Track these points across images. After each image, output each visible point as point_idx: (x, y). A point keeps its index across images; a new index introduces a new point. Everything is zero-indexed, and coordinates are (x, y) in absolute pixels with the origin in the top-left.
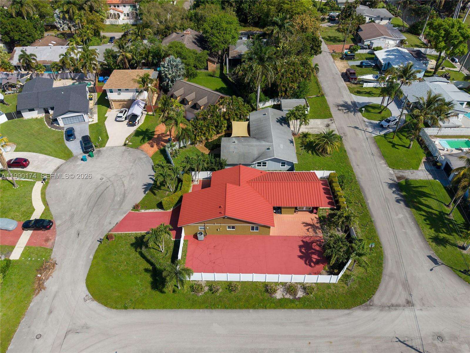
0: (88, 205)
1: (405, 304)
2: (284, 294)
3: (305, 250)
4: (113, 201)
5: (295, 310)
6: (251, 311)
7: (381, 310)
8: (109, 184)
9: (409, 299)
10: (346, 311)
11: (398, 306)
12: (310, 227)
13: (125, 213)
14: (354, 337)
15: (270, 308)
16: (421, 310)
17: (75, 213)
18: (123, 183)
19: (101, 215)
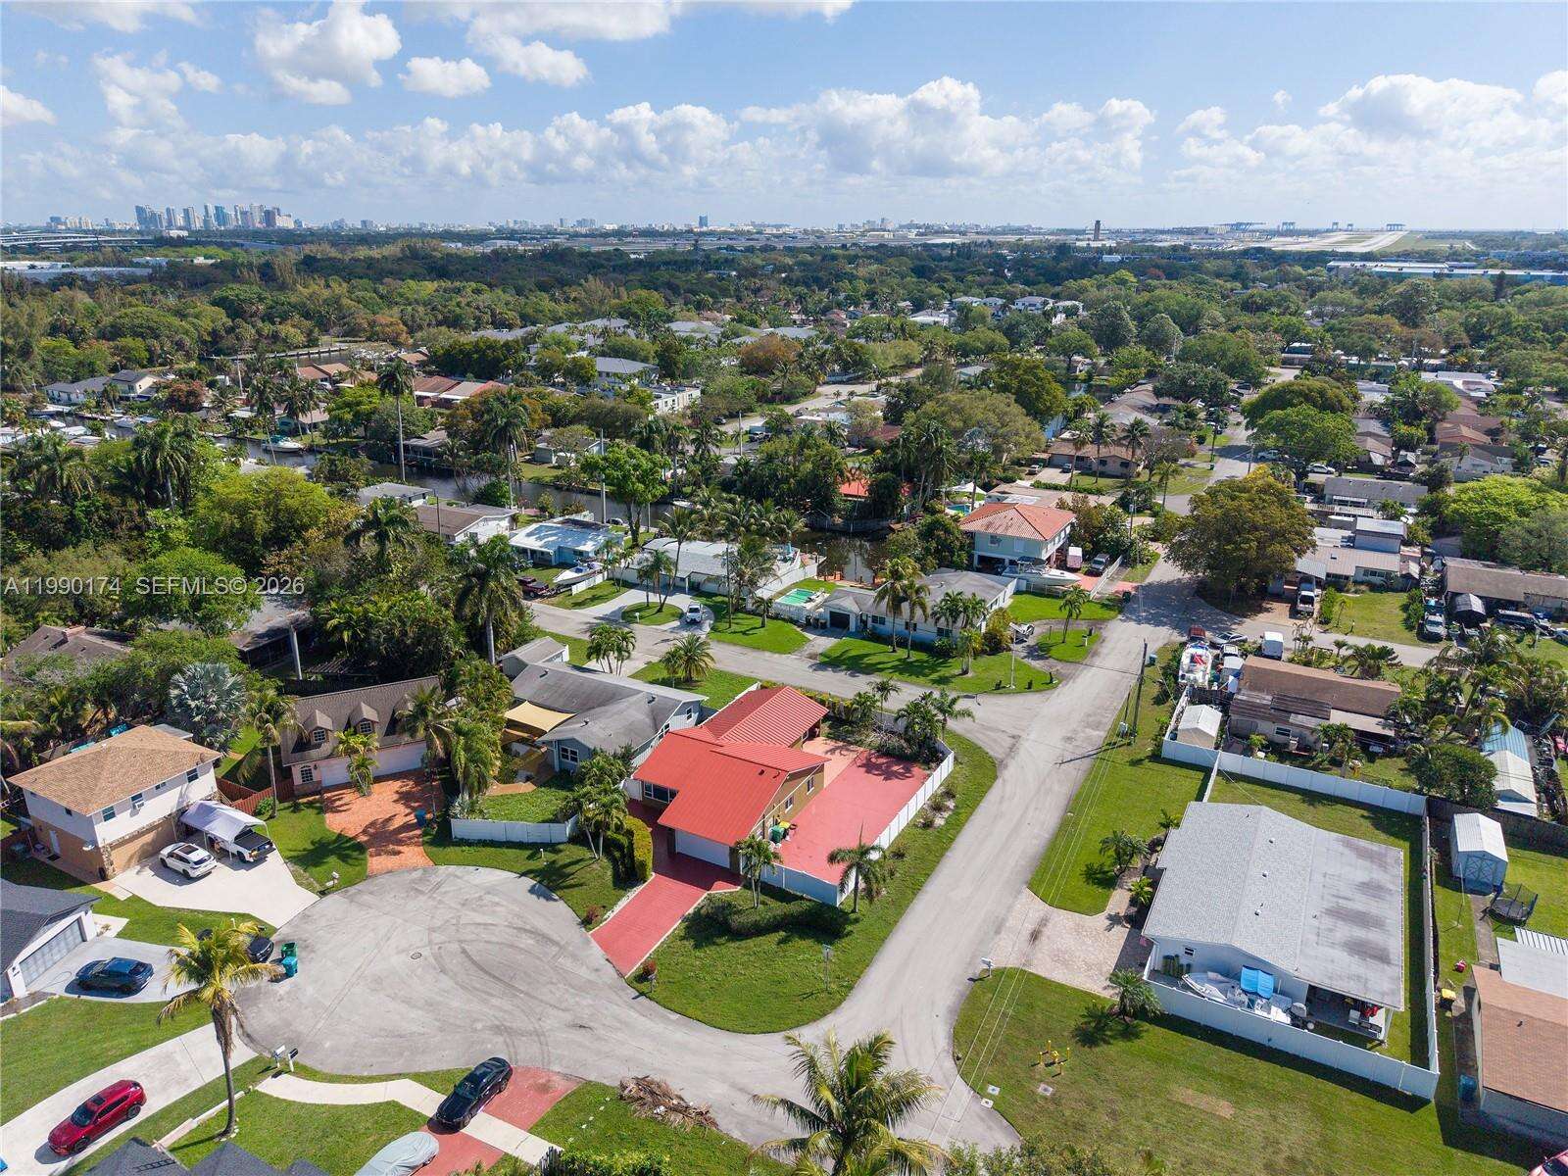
0: (491, 994)
1: (1014, 740)
2: (940, 816)
3: (877, 771)
5: (973, 817)
7: (1013, 757)
8: (455, 947)
9: (1009, 735)
10: (1000, 781)
11: (1013, 745)
12: (838, 751)
13: (587, 943)
14: (1039, 789)
15: (955, 836)
16: (1029, 734)
17: (497, 1023)
18: (479, 924)
19: (554, 981)
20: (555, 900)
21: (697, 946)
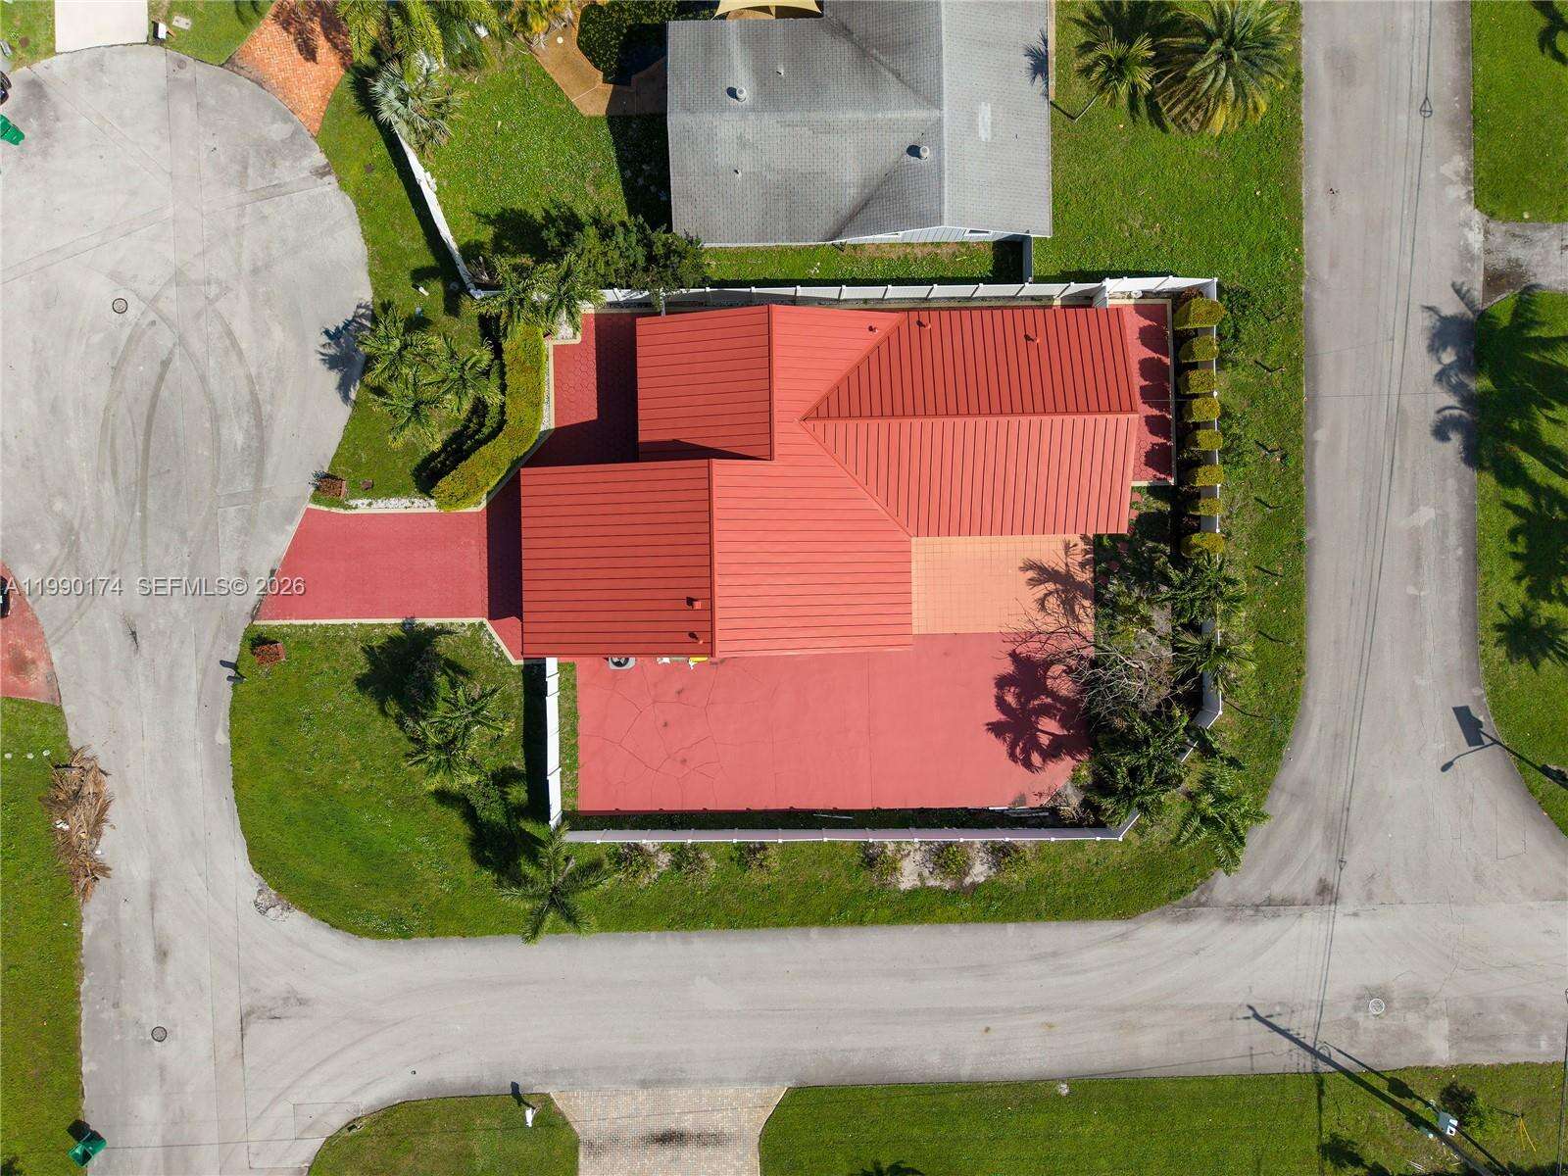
0: (114, 473)
1: (1312, 896)
2: (926, 873)
3: (1018, 696)
4: (217, 449)
5: (955, 928)
6: (814, 932)
7: (1230, 920)
8: (165, 340)
9: (1330, 880)
10: (1116, 927)
11: (1287, 902)
12: (1051, 586)
13: (289, 520)
14: (1123, 1009)
15: (875, 921)
16: (1355, 915)
17: (76, 525)
18: (230, 334)
19: (190, 534)
20: (346, 398)
21: (362, 683)
